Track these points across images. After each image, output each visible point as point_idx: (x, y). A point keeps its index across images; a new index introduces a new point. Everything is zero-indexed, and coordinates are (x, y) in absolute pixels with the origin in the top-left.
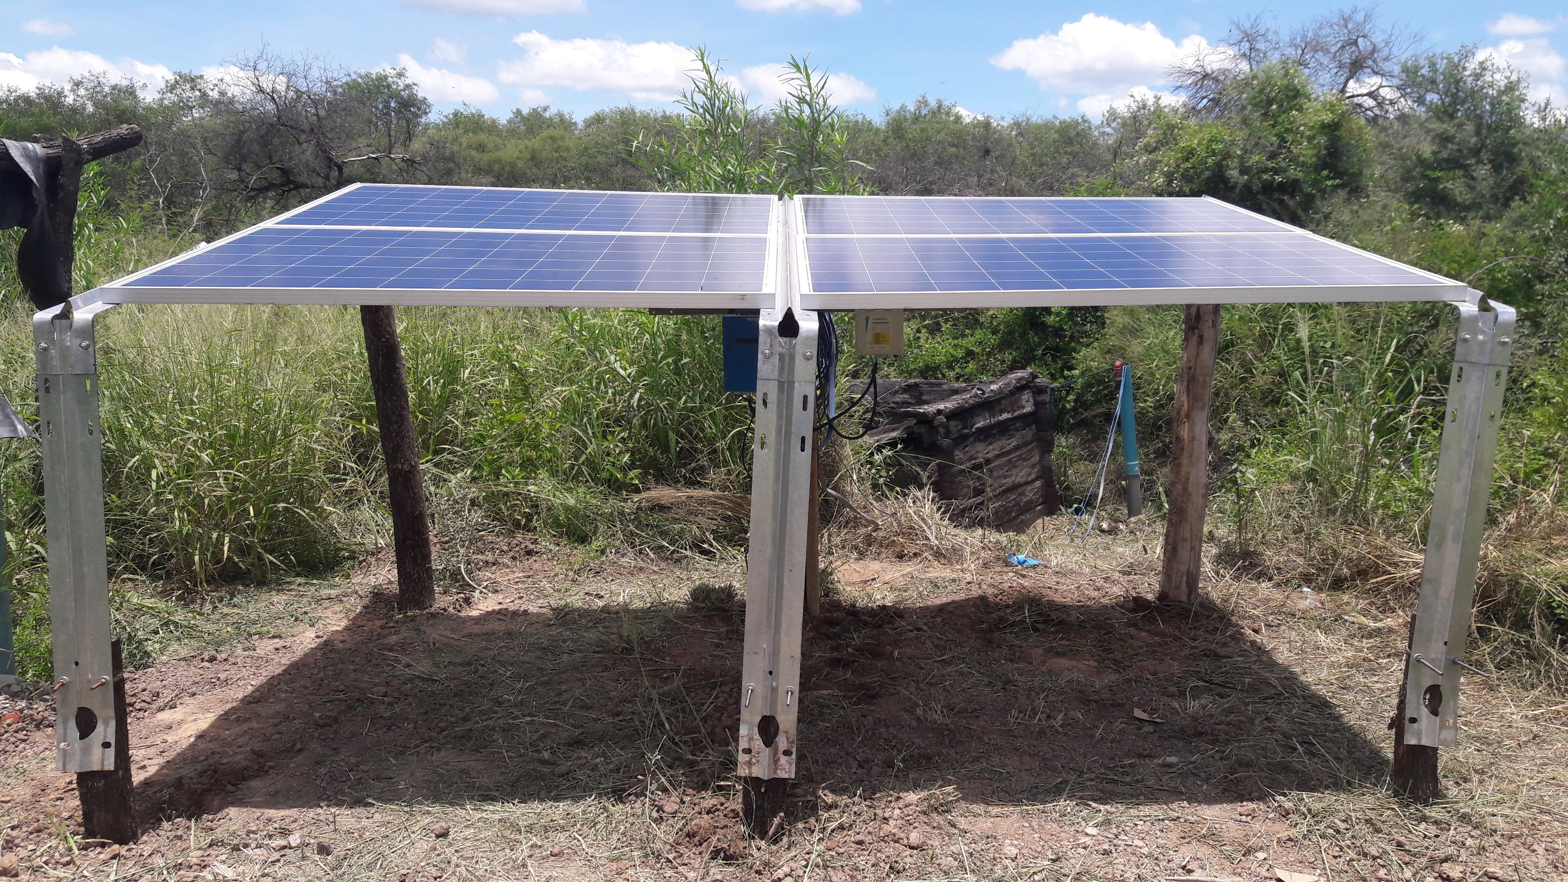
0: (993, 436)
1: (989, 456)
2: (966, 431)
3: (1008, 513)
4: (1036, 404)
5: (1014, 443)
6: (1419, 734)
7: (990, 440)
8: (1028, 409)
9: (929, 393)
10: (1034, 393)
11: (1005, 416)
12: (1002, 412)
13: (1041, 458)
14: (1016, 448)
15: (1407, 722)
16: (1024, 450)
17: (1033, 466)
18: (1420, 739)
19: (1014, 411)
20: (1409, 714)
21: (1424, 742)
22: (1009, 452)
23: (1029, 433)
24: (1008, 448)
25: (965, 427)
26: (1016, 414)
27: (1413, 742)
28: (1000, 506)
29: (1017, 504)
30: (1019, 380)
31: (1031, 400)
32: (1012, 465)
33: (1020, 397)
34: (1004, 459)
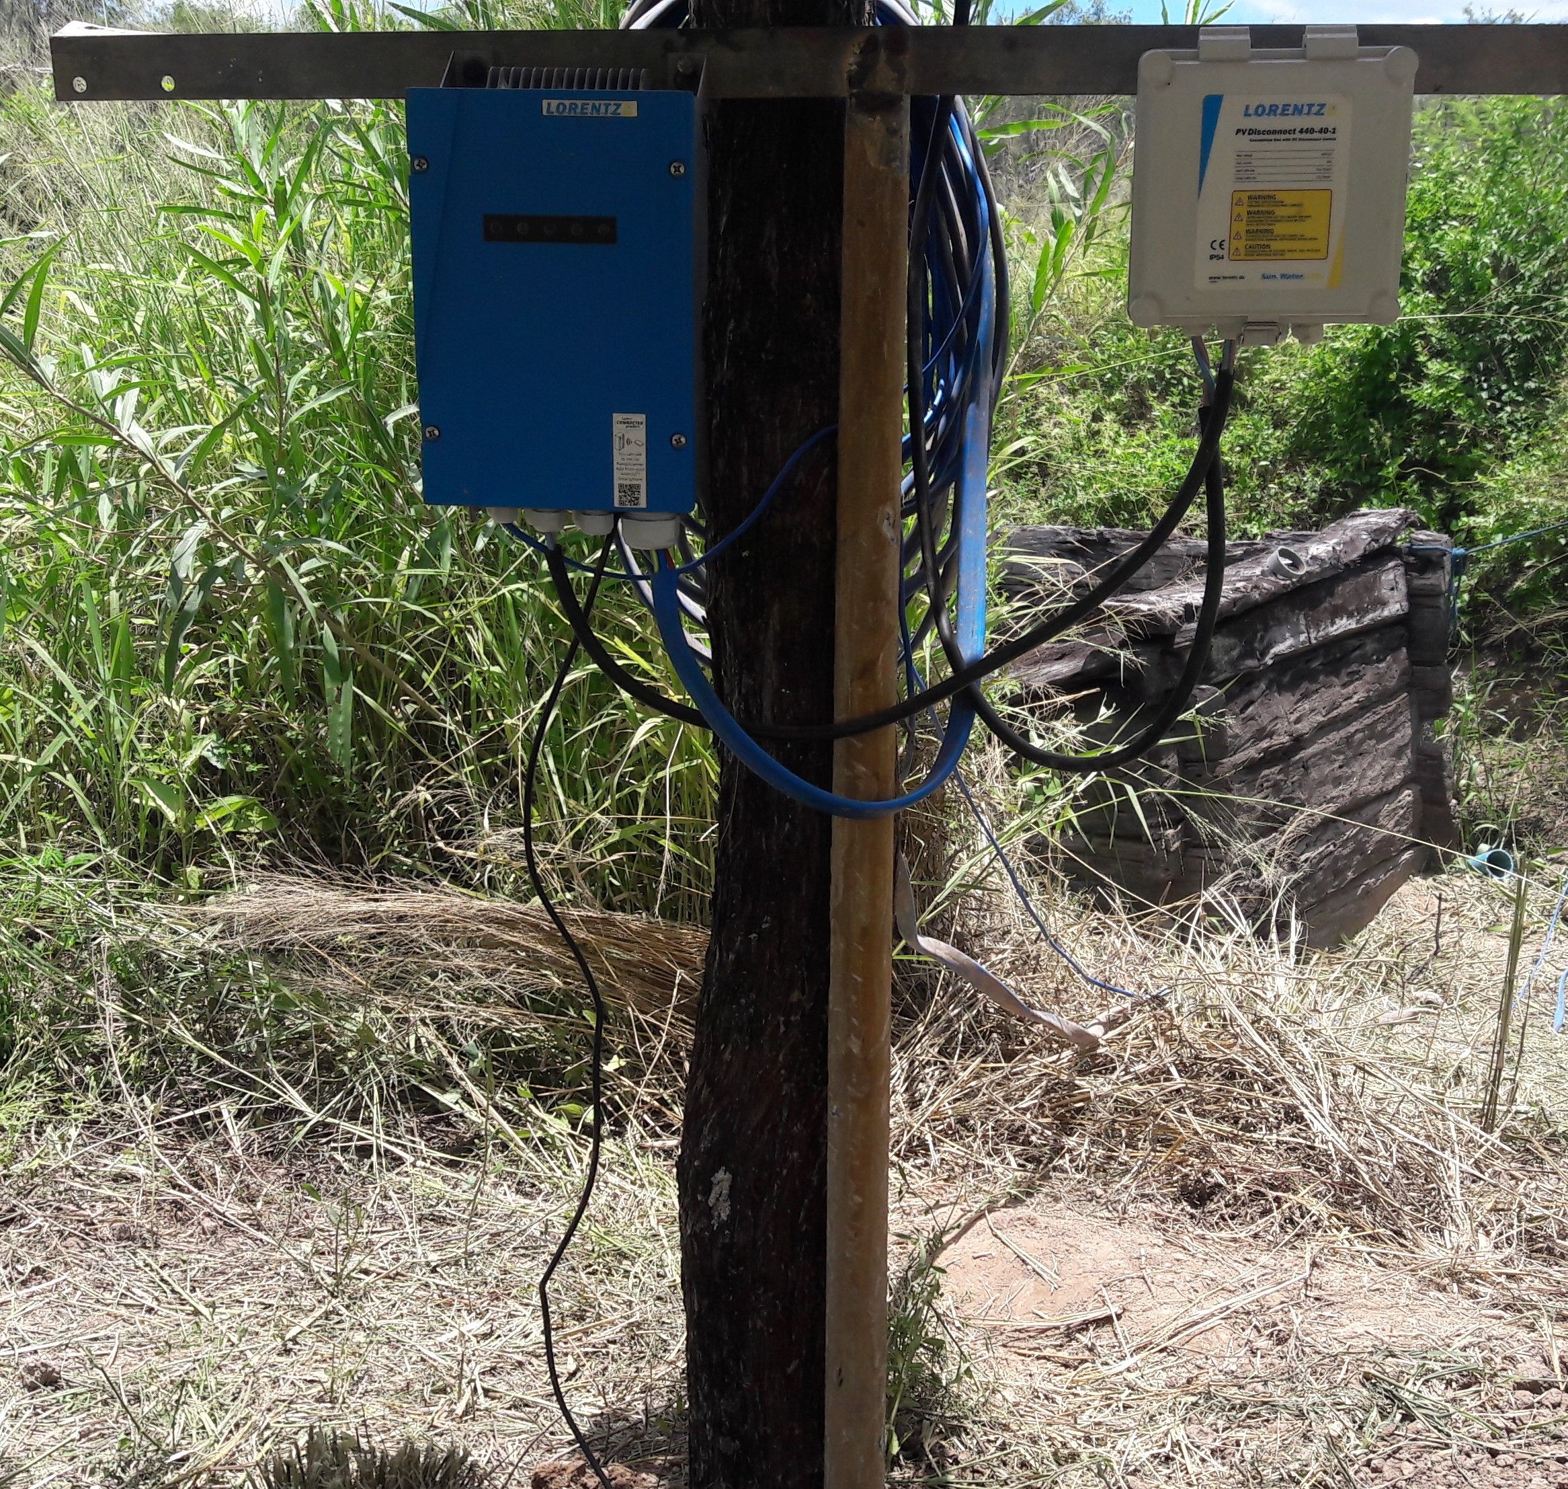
0: (1312, 676)
1: (1304, 727)
2: (1251, 663)
3: (1338, 873)
4: (1412, 595)
5: (1359, 692)
7: (1305, 686)
8: (1395, 606)
10: (1408, 568)
11: (1343, 625)
12: (1336, 613)
13: (1417, 731)
14: (1364, 707)
16: (1382, 710)
17: (1399, 753)
19: (1363, 612)
22: (1347, 719)
23: (1392, 667)
24: (1346, 707)
25: (1248, 653)
26: (1367, 620)
28: (1322, 857)
29: (1360, 849)
31: (1402, 586)
32: (1352, 750)
33: (1376, 579)
34: (1335, 736)
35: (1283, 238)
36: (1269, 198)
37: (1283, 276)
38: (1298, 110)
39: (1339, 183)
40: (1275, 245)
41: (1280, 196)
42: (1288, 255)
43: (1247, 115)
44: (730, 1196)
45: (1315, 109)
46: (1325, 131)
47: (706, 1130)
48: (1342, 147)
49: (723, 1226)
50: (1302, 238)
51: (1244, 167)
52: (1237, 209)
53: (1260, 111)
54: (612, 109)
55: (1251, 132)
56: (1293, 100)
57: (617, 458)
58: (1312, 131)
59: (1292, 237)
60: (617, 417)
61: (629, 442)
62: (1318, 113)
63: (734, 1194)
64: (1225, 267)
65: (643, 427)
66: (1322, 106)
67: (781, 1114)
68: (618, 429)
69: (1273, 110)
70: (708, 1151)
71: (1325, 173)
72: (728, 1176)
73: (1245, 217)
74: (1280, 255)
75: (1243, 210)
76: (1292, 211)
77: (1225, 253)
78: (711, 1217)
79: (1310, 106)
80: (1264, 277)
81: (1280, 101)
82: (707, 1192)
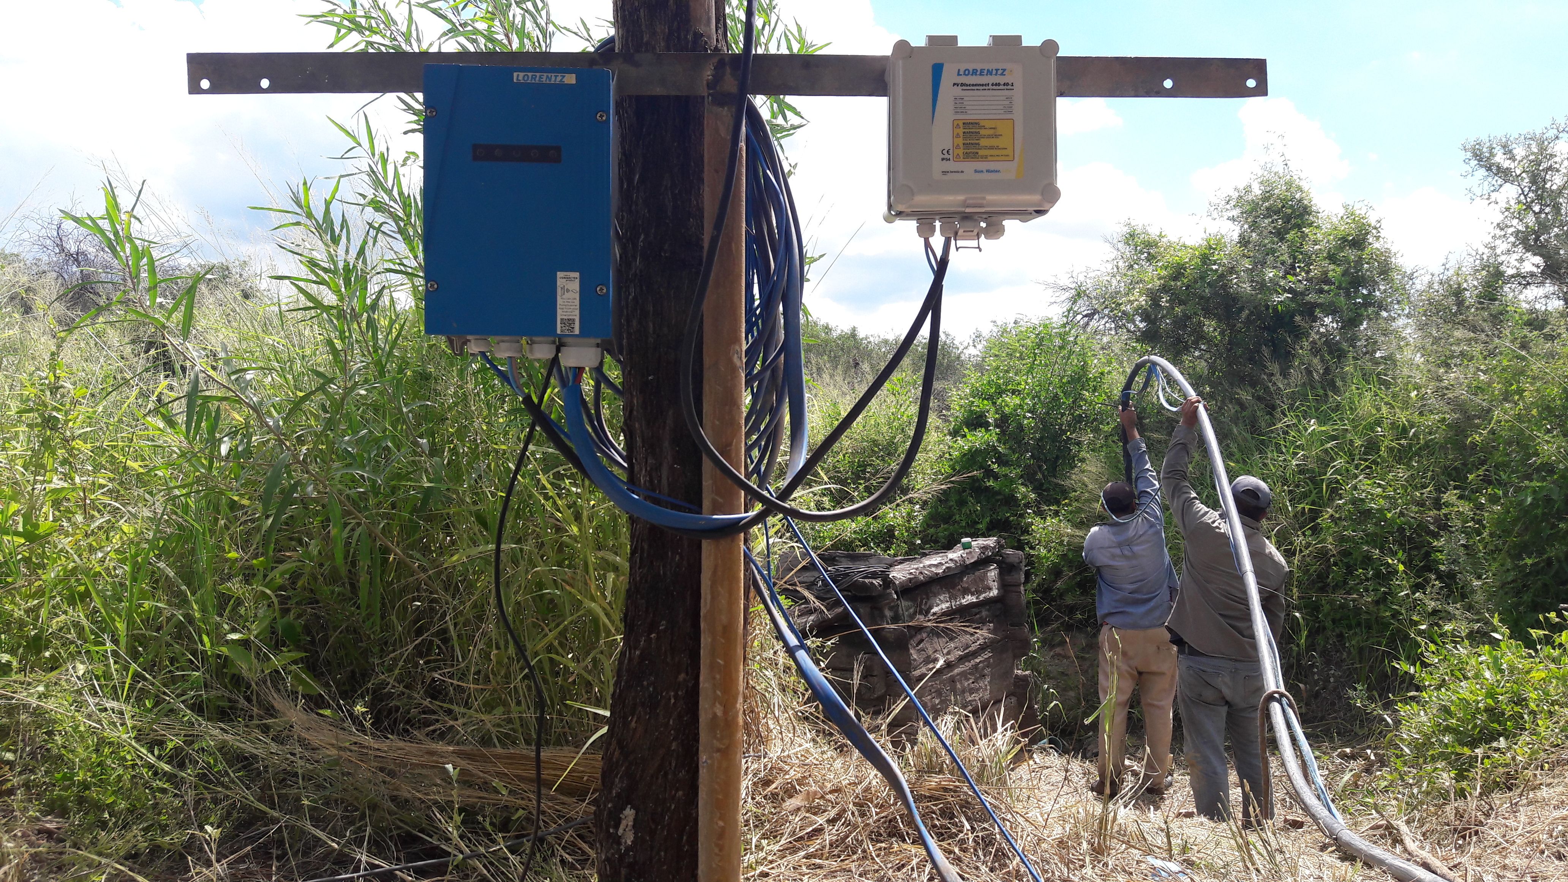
1: (952, 657)
2: (921, 617)
4: (1004, 586)
8: (995, 591)
10: (1001, 569)
11: (968, 599)
12: (966, 591)
19: (979, 592)
24: (973, 647)
26: (981, 597)
30: (983, 549)
31: (998, 579)
32: (978, 673)
33: (985, 574)
34: (969, 665)
35: (986, 148)
36: (975, 124)
37: (988, 171)
38: (990, 72)
39: (1018, 115)
40: (981, 152)
41: (982, 123)
42: (990, 158)
43: (959, 74)
44: (634, 826)
45: (1000, 72)
46: (1007, 84)
47: (617, 780)
48: (1018, 94)
49: (628, 849)
50: (997, 148)
51: (959, 105)
52: (957, 131)
53: (967, 72)
54: (559, 79)
55: (962, 85)
56: (986, 66)
57: (559, 301)
58: (999, 84)
59: (992, 148)
60: (560, 274)
61: (568, 291)
62: (1002, 74)
63: (637, 825)
64: (951, 166)
65: (577, 281)
66: (1004, 70)
67: (670, 764)
68: (560, 282)
69: (975, 72)
70: (619, 795)
71: (1009, 109)
72: (633, 811)
73: (961, 134)
74: (985, 158)
75: (961, 131)
76: (991, 132)
77: (951, 157)
78: (619, 844)
79: (997, 70)
80: (976, 171)
81: (979, 67)
82: (617, 827)
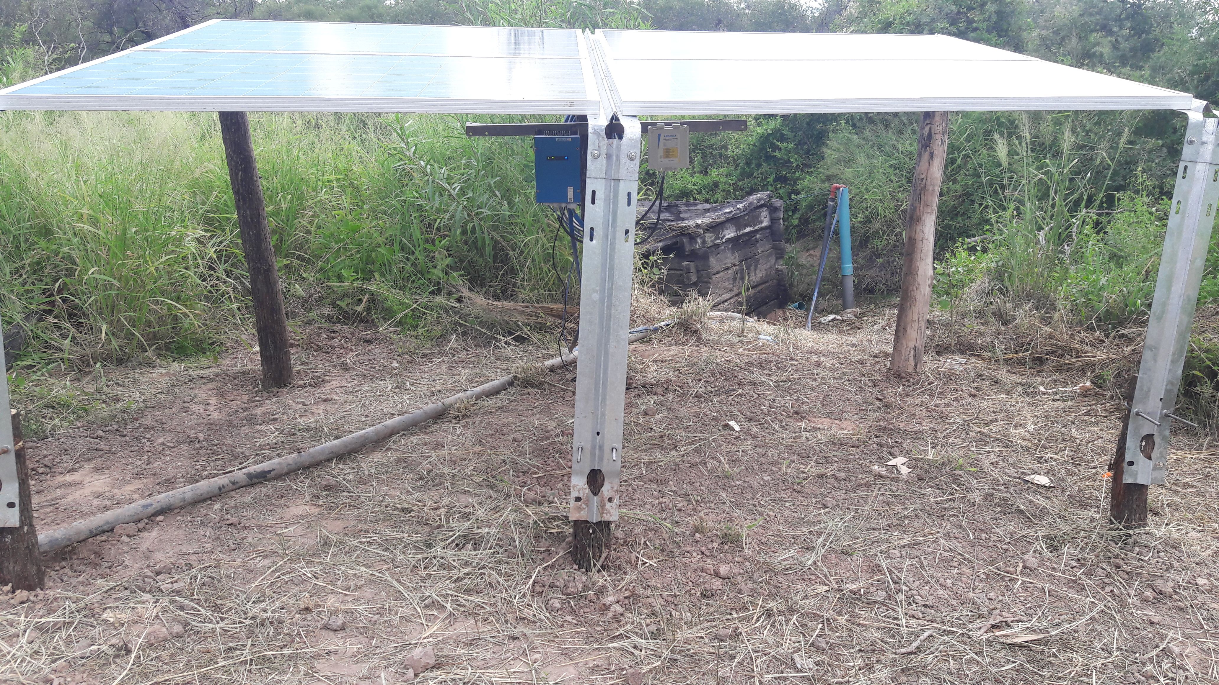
0: (739, 245)
1: (736, 261)
4: (772, 220)
6: (1135, 475)
7: (736, 248)
8: (765, 224)
9: (686, 211)
11: (748, 230)
12: (746, 226)
13: (776, 263)
15: (1125, 465)
17: (769, 269)
18: (1136, 479)
19: (755, 225)
20: (1128, 458)
21: (1140, 481)
23: (766, 243)
24: (750, 255)
25: (717, 238)
26: (757, 227)
27: (1130, 481)
29: (757, 299)
30: (759, 200)
31: (768, 216)
33: (760, 214)
36: (669, 149)
37: (671, 161)
38: (672, 136)
40: (670, 156)
46: (676, 139)
50: (674, 155)
60: (568, 188)
61: (570, 192)
65: (573, 189)
66: (675, 135)
69: (668, 136)
73: (665, 152)
81: (669, 134)
